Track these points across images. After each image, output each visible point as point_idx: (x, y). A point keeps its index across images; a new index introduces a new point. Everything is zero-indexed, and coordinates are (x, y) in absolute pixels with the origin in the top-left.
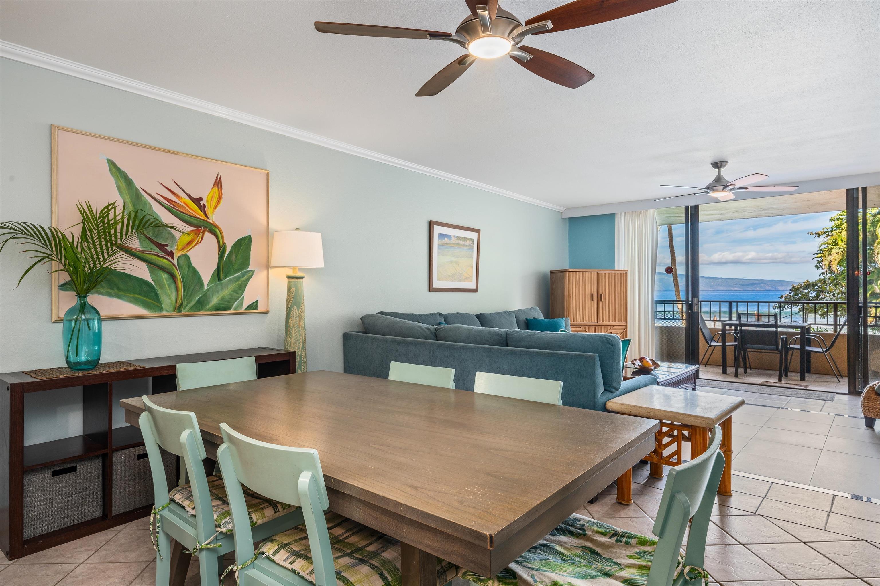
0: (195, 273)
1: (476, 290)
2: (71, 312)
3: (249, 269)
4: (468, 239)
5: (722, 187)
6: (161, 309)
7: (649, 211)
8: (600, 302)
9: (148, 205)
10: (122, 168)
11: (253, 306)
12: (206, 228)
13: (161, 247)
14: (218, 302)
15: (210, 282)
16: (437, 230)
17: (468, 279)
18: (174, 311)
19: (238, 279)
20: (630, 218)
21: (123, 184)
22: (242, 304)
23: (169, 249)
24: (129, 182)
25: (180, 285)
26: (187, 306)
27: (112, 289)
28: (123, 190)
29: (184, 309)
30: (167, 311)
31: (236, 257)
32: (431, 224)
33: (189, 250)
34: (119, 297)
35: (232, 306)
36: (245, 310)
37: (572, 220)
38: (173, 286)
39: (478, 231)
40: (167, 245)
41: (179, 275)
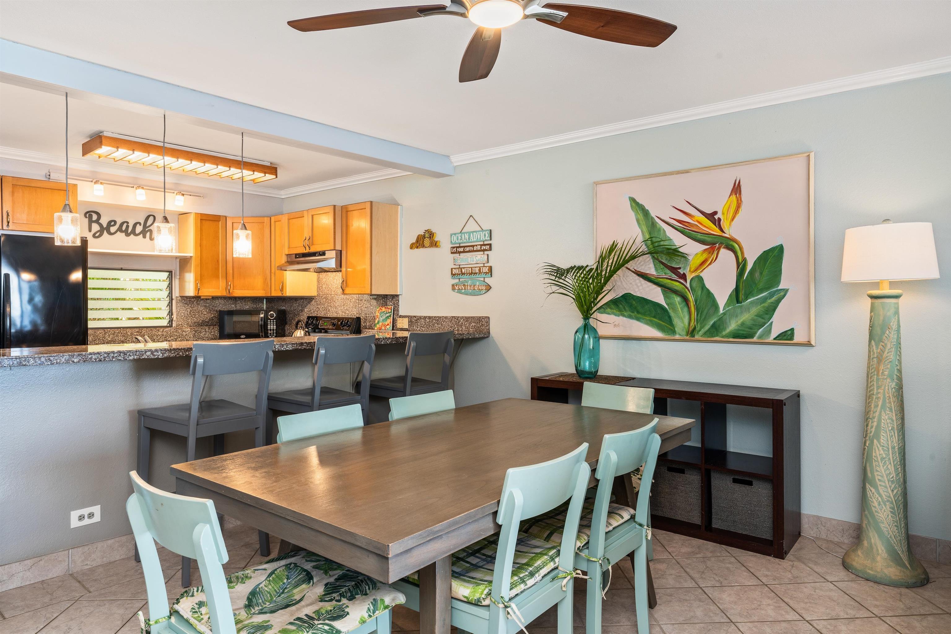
0: (709, 295)
2: (578, 331)
3: (780, 288)
6: (674, 332)
9: (662, 231)
10: (640, 202)
11: (787, 335)
12: (721, 243)
13: (674, 270)
14: (736, 328)
15: (727, 304)
18: (687, 335)
19: (765, 299)
21: (641, 217)
22: (769, 331)
23: (681, 271)
24: (646, 213)
25: (693, 309)
26: (700, 330)
27: (633, 312)
28: (641, 222)
29: (698, 333)
30: (680, 335)
31: (761, 273)
33: (702, 271)
34: (638, 319)
35: (756, 333)
36: (775, 339)
38: (686, 309)
40: (680, 268)
41: (691, 298)
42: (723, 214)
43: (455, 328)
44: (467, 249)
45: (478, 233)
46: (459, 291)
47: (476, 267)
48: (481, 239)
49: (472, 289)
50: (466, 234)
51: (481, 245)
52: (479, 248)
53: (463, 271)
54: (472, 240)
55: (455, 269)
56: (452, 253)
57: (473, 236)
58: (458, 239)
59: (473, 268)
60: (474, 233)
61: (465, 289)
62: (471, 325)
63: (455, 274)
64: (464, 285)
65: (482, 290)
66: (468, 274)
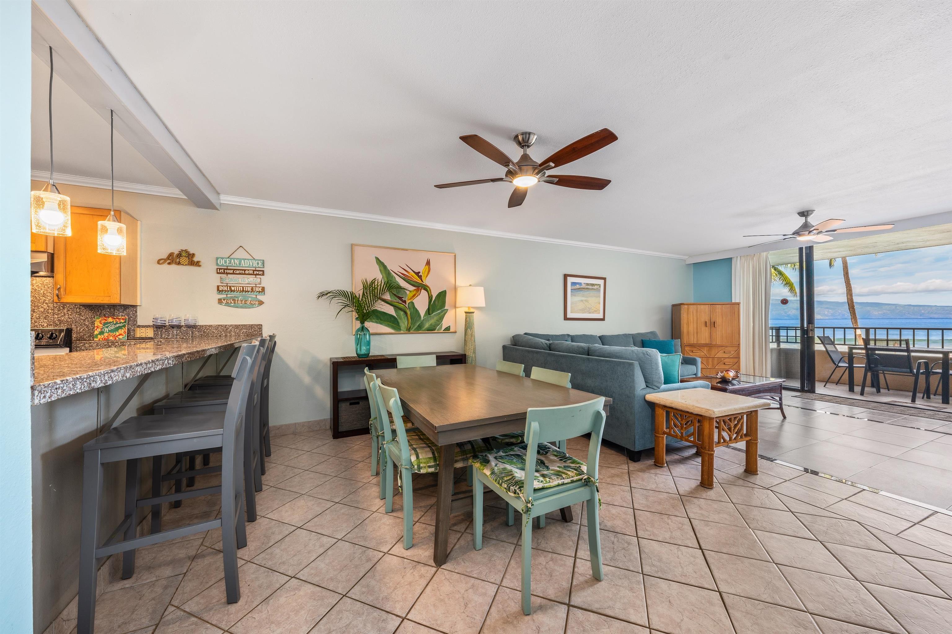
0: (417, 311)
1: (603, 319)
2: (358, 330)
3: (445, 309)
4: (596, 285)
5: (808, 232)
6: (400, 330)
7: (762, 253)
8: (713, 328)
9: (394, 278)
10: (382, 261)
11: (448, 329)
12: (422, 287)
13: (400, 298)
14: (429, 326)
15: (424, 316)
16: (570, 280)
17: (597, 311)
18: (407, 331)
19: (440, 313)
20: (745, 261)
21: (382, 269)
22: (441, 327)
23: (404, 299)
24: (385, 267)
25: (409, 318)
26: (413, 328)
27: (378, 320)
28: (382, 271)
29: (412, 330)
30: (403, 331)
31: (438, 302)
32: (566, 276)
33: (413, 300)
34: (381, 324)
35: (436, 328)
36: (443, 331)
37: (697, 265)
38: (406, 318)
39: (604, 279)
40: (403, 297)
41: (409, 313)
42: (423, 273)
43: (222, 334)
44: (238, 272)
45: (250, 261)
46: (228, 304)
47: (248, 287)
48: (254, 266)
49: (243, 303)
50: (236, 260)
51: (254, 271)
52: (251, 272)
53: (233, 288)
54: (244, 265)
55: (222, 286)
56: (218, 273)
57: (244, 262)
58: (226, 262)
59: (245, 287)
60: (246, 261)
61: (235, 303)
62: (242, 331)
63: (220, 291)
64: (234, 300)
65: (255, 304)
66: (239, 292)
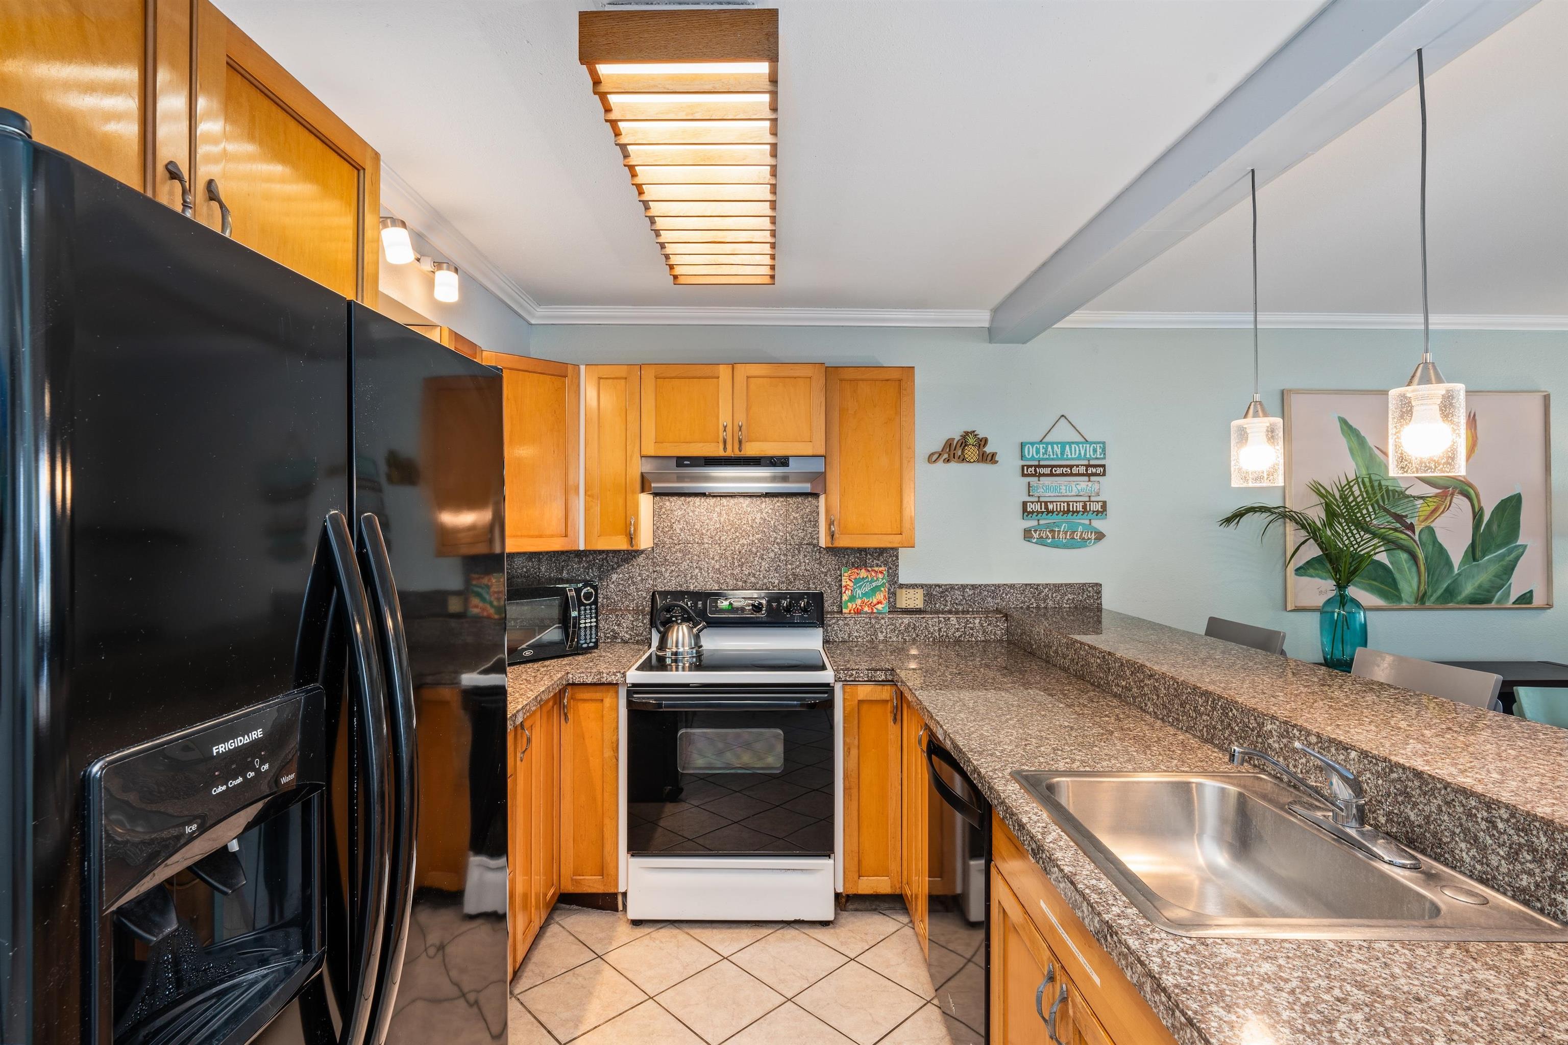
0: (1442, 551)
3: (1518, 544)
6: (1400, 599)
9: (1383, 467)
10: (1354, 426)
11: (1526, 599)
12: (1455, 488)
13: (1399, 518)
14: (1473, 591)
15: (1463, 563)
18: (1416, 602)
19: (1502, 557)
21: (1355, 445)
22: (1508, 594)
23: (1409, 521)
24: (1362, 441)
25: (1422, 568)
26: (1431, 596)
28: (1355, 452)
29: (1429, 599)
30: (1407, 602)
31: (1499, 526)
33: (1433, 521)
35: (1494, 597)
36: (1514, 603)
38: (1414, 569)
40: (1406, 516)
41: (1421, 556)
43: (1032, 604)
44: (1059, 471)
45: (1081, 446)
46: (1041, 542)
47: (1076, 502)
48: (1088, 456)
49: (1068, 537)
50: (1055, 446)
51: (1087, 466)
52: (1082, 470)
53: (1050, 507)
54: (1069, 456)
55: (1032, 502)
56: (1024, 475)
57: (1071, 450)
58: (1038, 452)
59: (1071, 504)
60: (1073, 446)
61: (1053, 537)
62: (1066, 598)
63: (1029, 513)
64: (1052, 531)
65: (1089, 539)
66: (1061, 513)
